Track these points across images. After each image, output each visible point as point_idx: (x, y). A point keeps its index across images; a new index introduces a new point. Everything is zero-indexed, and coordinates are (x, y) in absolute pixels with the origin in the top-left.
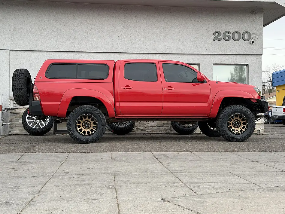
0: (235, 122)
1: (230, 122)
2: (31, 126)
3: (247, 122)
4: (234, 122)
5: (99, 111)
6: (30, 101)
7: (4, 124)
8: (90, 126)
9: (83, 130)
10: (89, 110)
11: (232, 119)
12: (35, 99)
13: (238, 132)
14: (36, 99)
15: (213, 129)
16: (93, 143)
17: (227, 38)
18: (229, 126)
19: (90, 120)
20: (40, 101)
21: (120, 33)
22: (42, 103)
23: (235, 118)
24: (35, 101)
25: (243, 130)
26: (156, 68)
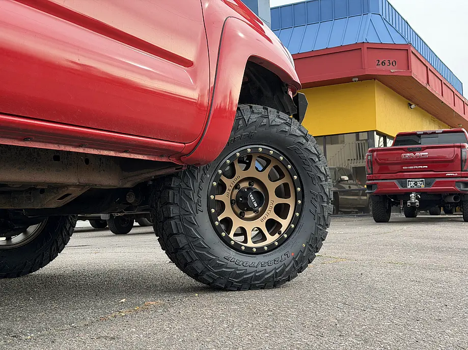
1: (218, 198)
4: (236, 191)
13: (246, 241)
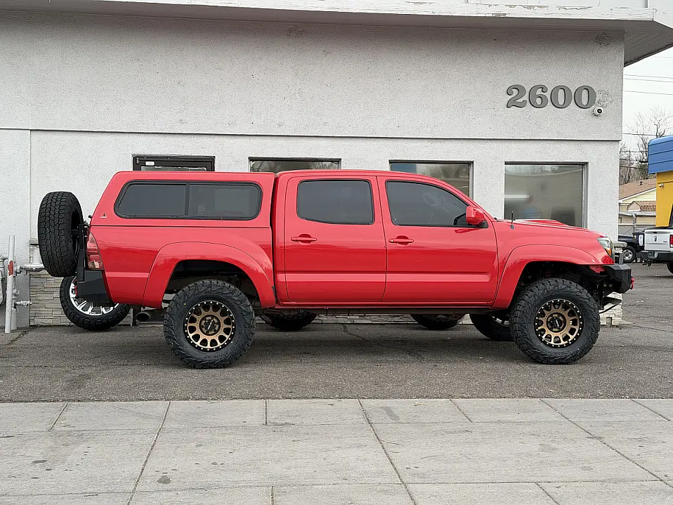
0: (553, 319)
1: (540, 319)
2: (80, 310)
3: (580, 320)
4: (550, 318)
5: (237, 294)
6: (80, 269)
7: (18, 303)
8: (217, 329)
9: (202, 337)
10: (214, 292)
11: (545, 311)
12: (90, 265)
13: (560, 342)
14: (94, 265)
15: (503, 322)
16: (224, 367)
17: (539, 101)
18: (539, 328)
19: (217, 314)
20: (103, 272)
21: (289, 91)
22: (108, 274)
23: (553, 310)
24: (91, 269)
25: (572, 337)
26: (371, 191)
